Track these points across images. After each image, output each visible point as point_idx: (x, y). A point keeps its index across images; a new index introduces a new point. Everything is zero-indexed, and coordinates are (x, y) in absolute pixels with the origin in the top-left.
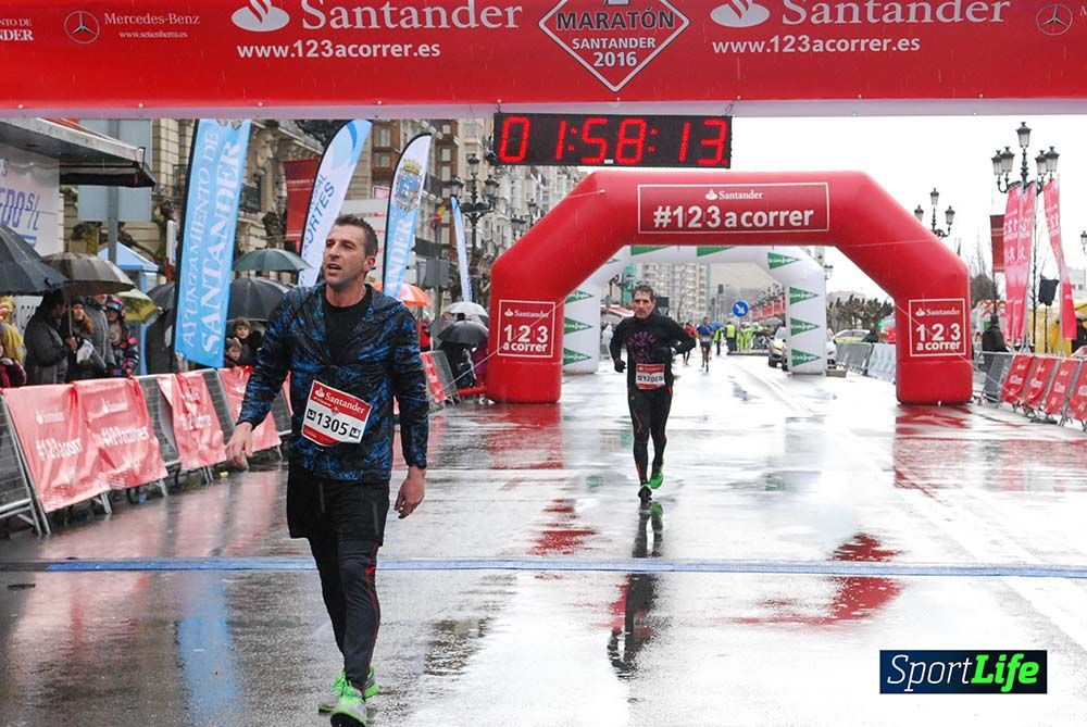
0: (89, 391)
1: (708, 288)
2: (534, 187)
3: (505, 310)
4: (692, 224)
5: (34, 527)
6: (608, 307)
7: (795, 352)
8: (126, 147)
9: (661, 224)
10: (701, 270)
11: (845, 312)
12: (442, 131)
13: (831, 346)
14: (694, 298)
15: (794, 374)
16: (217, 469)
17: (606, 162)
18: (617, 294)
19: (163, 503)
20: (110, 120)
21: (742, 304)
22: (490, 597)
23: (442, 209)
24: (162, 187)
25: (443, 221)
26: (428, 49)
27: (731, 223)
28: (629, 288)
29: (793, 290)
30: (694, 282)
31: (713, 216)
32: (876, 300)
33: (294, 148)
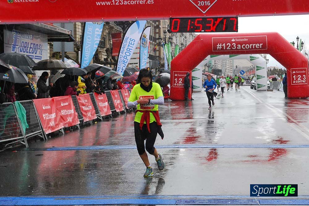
0: (57, 100)
1: (233, 67)
2: (183, 39)
3: (175, 74)
4: (228, 48)
5: (43, 138)
6: (204, 73)
7: (258, 84)
8: (66, 31)
9: (219, 49)
10: (231, 62)
11: (272, 72)
12: (156, 24)
13: (268, 82)
14: (229, 70)
15: (258, 91)
16: (94, 121)
17: (202, 31)
18: (207, 69)
19: (79, 131)
20: (62, 23)
21: (243, 71)
22: (171, 156)
23: (157, 46)
24: (77, 42)
25: (157, 49)
26: (150, 2)
27: (239, 48)
28: (210, 67)
29: (257, 67)
30: (229, 65)
31: (234, 46)
32: (281, 69)
33: (114, 30)
